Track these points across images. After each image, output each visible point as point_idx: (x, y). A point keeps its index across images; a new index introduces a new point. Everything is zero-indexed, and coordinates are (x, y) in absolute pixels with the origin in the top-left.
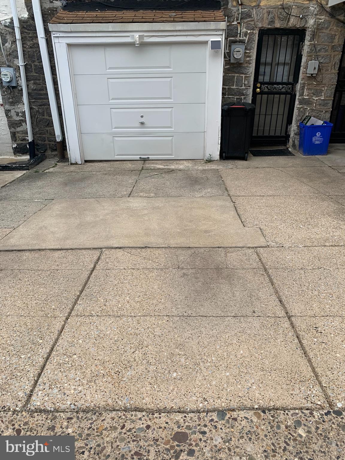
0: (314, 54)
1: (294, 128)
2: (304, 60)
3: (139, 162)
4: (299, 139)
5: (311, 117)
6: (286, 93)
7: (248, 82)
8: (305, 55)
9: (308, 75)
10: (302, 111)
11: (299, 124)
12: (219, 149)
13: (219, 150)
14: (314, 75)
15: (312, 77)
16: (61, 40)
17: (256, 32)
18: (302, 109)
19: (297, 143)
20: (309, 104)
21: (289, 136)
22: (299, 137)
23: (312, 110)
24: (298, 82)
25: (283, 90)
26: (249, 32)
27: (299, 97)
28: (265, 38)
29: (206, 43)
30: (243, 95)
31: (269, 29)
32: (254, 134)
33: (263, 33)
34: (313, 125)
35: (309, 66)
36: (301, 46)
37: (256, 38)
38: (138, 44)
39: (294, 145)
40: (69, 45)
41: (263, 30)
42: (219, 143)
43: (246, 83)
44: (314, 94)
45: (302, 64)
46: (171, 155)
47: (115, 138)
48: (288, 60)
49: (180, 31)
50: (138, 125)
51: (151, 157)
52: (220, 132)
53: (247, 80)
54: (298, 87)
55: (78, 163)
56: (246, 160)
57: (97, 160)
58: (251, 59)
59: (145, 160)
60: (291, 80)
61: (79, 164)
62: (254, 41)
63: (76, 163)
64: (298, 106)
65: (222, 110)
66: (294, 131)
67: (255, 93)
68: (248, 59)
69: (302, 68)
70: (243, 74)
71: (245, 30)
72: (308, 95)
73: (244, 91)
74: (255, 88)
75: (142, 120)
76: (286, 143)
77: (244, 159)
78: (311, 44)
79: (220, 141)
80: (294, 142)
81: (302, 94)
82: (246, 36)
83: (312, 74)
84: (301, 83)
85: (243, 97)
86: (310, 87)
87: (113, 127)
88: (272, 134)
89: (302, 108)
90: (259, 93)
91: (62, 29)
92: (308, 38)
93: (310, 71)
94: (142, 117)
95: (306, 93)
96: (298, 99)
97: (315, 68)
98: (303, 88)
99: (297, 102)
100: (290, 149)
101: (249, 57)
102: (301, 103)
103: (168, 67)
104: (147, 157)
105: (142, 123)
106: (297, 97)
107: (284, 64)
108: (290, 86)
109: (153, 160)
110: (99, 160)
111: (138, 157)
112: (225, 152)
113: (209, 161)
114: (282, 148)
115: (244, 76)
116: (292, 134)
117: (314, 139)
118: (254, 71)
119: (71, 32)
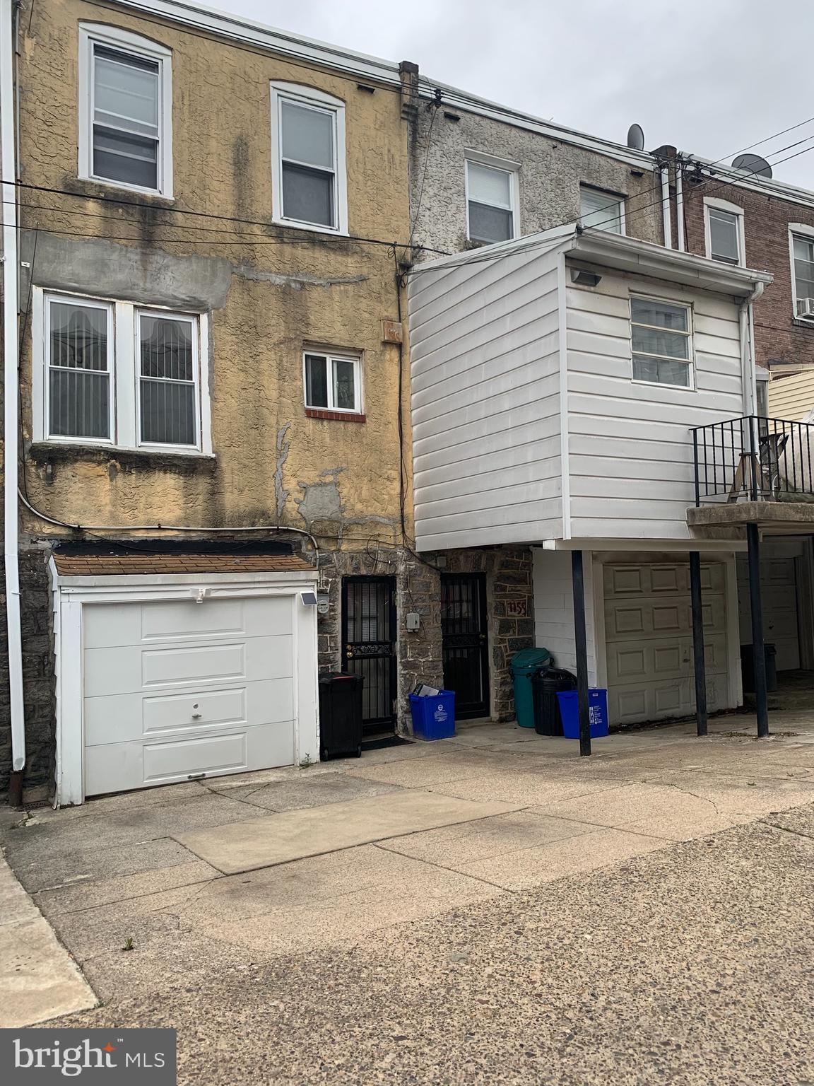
0: (411, 604)
1: (401, 702)
2: (400, 612)
3: (189, 784)
4: (411, 719)
5: (422, 686)
6: (383, 656)
7: (335, 644)
8: (400, 607)
9: (409, 631)
10: (408, 680)
11: (407, 698)
12: (319, 743)
13: (319, 746)
14: (416, 631)
15: (414, 633)
16: (72, 598)
17: (339, 580)
18: (408, 676)
19: (409, 725)
20: (415, 668)
21: (395, 716)
22: (411, 717)
23: (420, 675)
24: (396, 640)
25: (380, 652)
26: (330, 580)
27: (401, 659)
28: (350, 587)
29: (293, 596)
30: (331, 662)
31: (353, 577)
32: (365, 716)
33: (347, 581)
34: (427, 696)
35: (408, 619)
36: (393, 596)
37: (340, 587)
38: (200, 601)
39: (405, 730)
40: (85, 605)
41: (346, 577)
42: (319, 735)
43: (333, 645)
44: (420, 655)
45: (398, 617)
46: (242, 764)
47: (147, 748)
48: (373, 613)
49: (259, 582)
50: (189, 720)
51: (208, 773)
52: (318, 718)
53: (333, 641)
54: (398, 646)
55: (75, 803)
56: (359, 757)
57: (110, 793)
58: (336, 613)
59: (198, 780)
60: (387, 639)
61: (77, 806)
62: (338, 591)
63: (72, 803)
64: (402, 672)
65: (319, 684)
66: (402, 707)
67: (345, 659)
68: (332, 613)
69: (398, 622)
70: (327, 633)
71: (325, 578)
72: (412, 657)
73: (331, 657)
74: (344, 651)
75: (196, 712)
76: (394, 727)
77: (357, 755)
78: (405, 593)
79: (319, 731)
80: (404, 724)
81: (404, 656)
82: (327, 585)
83: (414, 630)
84: (400, 641)
85: (330, 665)
86: (413, 645)
87: (146, 728)
88: (373, 716)
89: (407, 674)
90: (351, 659)
91: (80, 583)
92: (400, 586)
93: (412, 625)
94: (196, 706)
95: (409, 654)
96: (400, 662)
97: (416, 622)
98: (404, 648)
99: (399, 667)
100: (400, 736)
101: (334, 610)
102: (405, 666)
103: (240, 630)
104: (201, 773)
105: (196, 717)
106: (399, 660)
107: (370, 618)
108: (388, 646)
109: (211, 778)
110: (112, 793)
111: (185, 777)
112: (327, 748)
113: (306, 765)
114: (388, 736)
115: (328, 636)
116: (400, 713)
117: (436, 715)
118: (340, 628)
119: (95, 587)
